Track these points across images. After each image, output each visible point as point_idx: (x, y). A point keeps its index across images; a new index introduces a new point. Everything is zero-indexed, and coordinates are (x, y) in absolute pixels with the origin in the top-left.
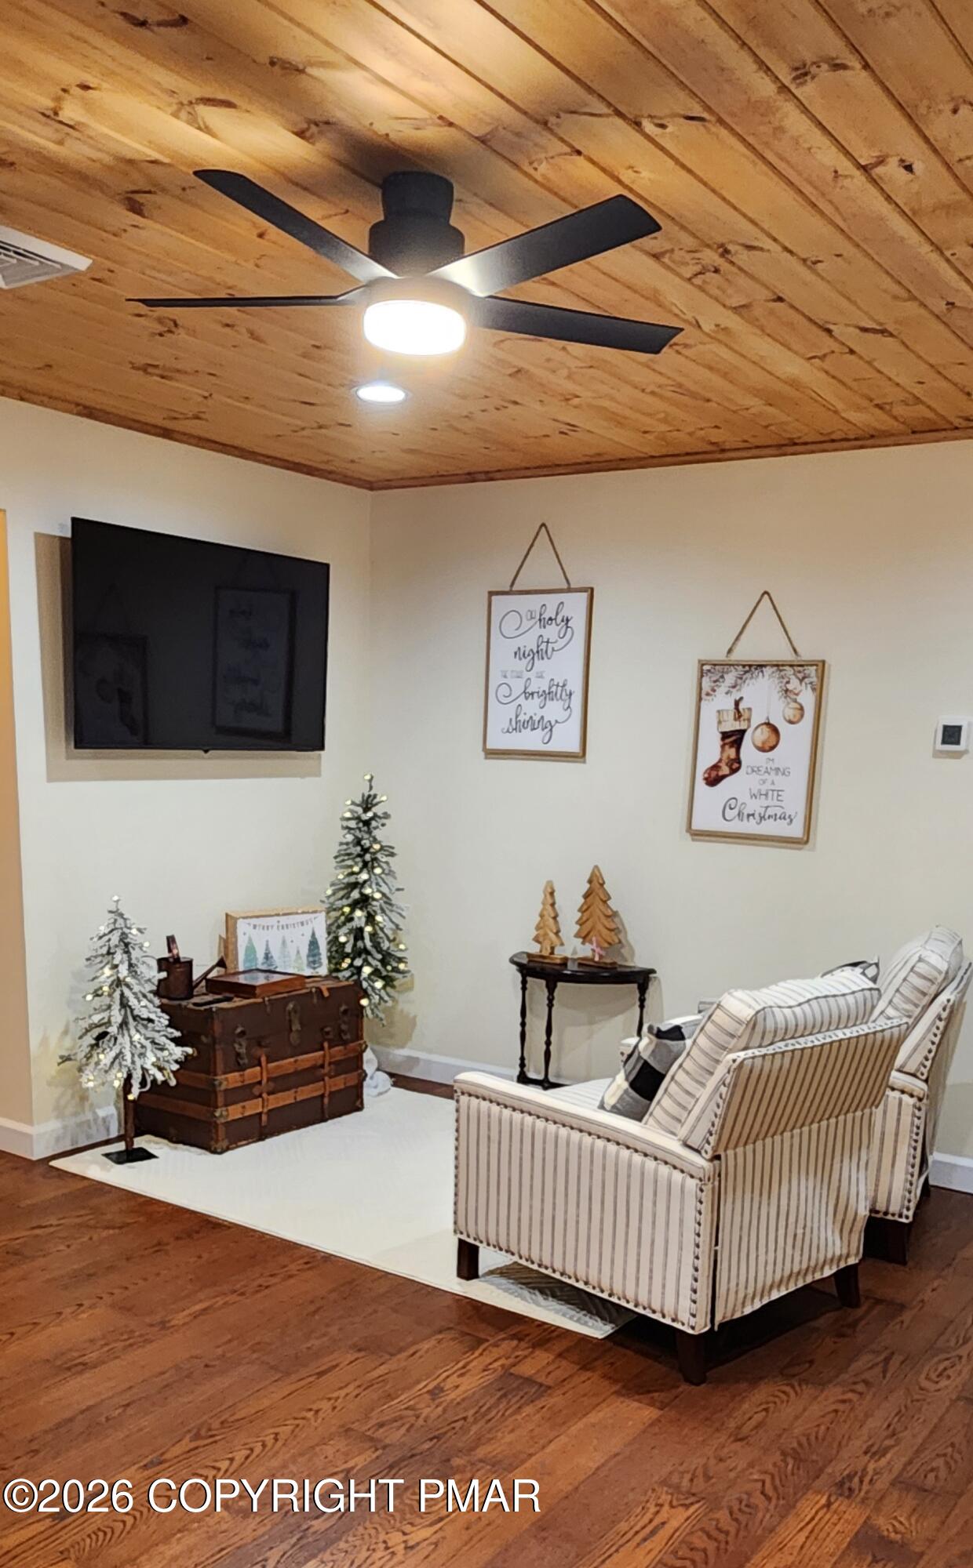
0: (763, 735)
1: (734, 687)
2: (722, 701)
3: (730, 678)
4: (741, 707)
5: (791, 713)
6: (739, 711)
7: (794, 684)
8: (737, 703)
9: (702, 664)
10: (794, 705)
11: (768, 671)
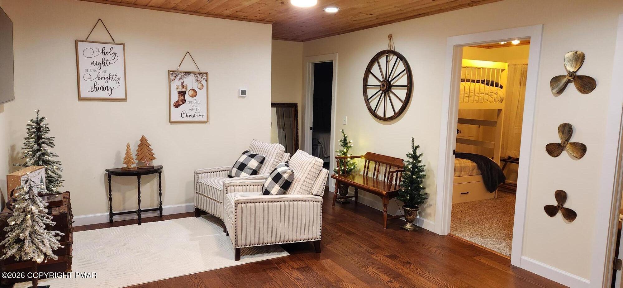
0: (191, 93)
1: (181, 79)
2: (178, 82)
3: (180, 76)
4: (184, 84)
5: (199, 86)
6: (183, 86)
7: (200, 78)
8: (182, 83)
9: (169, 71)
10: (200, 84)
11: (191, 75)
